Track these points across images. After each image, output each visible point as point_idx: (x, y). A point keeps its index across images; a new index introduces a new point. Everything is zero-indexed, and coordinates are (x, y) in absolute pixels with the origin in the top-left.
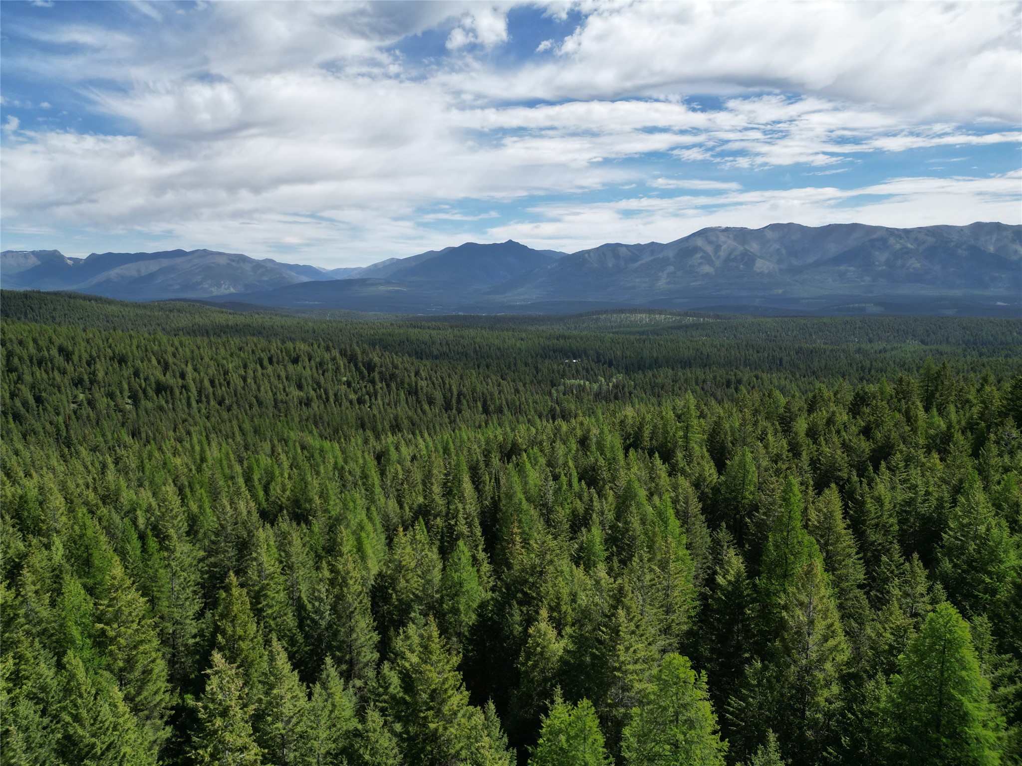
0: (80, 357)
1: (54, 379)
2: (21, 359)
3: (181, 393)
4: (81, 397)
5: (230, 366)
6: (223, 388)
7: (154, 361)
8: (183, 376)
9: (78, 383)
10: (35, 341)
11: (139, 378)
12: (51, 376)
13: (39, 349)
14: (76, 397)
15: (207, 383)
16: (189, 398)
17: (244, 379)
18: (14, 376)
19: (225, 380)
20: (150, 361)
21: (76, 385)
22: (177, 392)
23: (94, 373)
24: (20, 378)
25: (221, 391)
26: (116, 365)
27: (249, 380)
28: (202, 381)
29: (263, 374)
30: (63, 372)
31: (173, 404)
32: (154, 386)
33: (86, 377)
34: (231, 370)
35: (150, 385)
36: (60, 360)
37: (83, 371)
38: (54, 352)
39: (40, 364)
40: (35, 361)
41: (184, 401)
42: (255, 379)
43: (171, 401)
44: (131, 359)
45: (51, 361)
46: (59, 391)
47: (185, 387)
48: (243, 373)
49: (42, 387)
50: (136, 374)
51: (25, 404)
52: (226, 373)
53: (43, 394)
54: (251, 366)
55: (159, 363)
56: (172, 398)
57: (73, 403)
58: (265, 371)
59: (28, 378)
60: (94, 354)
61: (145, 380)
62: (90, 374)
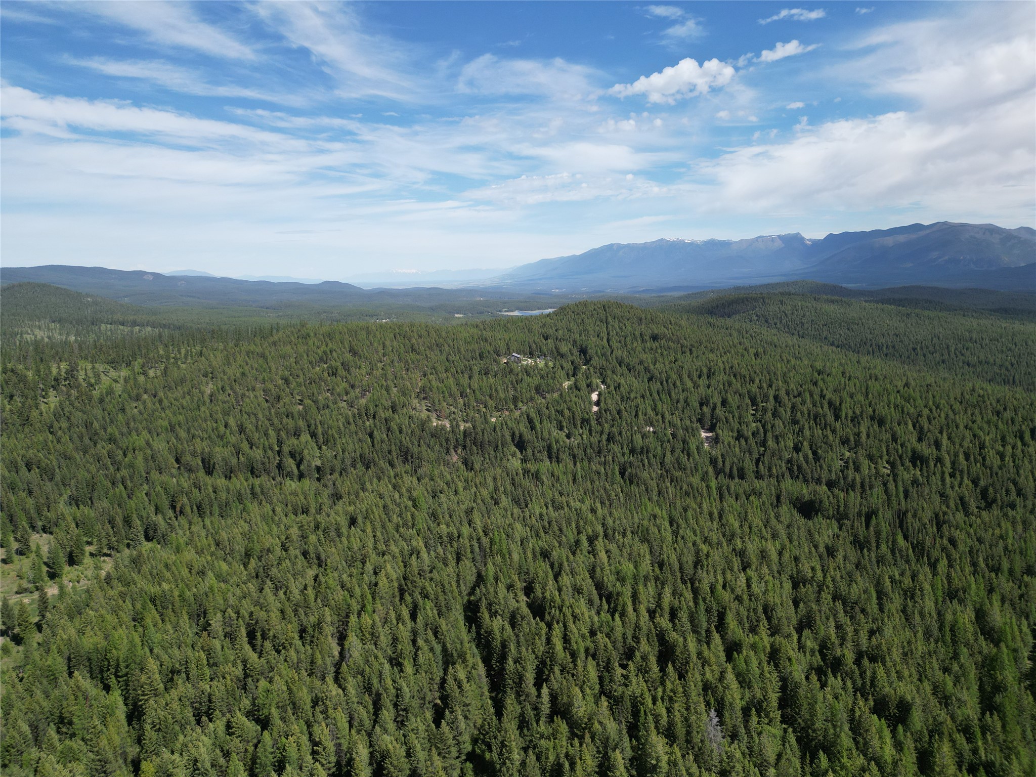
1: (827, 437)
2: (802, 413)
3: (935, 465)
4: (847, 454)
5: (987, 438)
6: (978, 465)
7: (910, 427)
8: (938, 445)
9: (845, 442)
11: (896, 443)
12: (825, 433)
13: (815, 404)
14: (843, 454)
15: (961, 457)
16: (943, 473)
17: (1002, 456)
18: (796, 428)
19: (980, 454)
20: (906, 424)
21: (843, 444)
22: (932, 464)
23: (858, 434)
24: (801, 431)
25: (976, 468)
26: (876, 427)
27: (1007, 459)
28: (956, 455)
29: (1023, 451)
30: (834, 431)
31: (927, 477)
32: (910, 454)
33: (852, 437)
34: (987, 444)
35: (906, 453)
36: (830, 418)
37: (849, 431)
38: (826, 407)
39: (815, 420)
40: (812, 416)
41: (938, 476)
42: (1013, 456)
43: (925, 474)
44: (889, 421)
45: (824, 417)
46: (832, 450)
47: (939, 460)
48: (1001, 449)
49: (819, 444)
50: (894, 439)
51: (806, 458)
52: (982, 446)
53: (819, 451)
54: (1010, 439)
55: (914, 426)
56: (927, 471)
57: (840, 459)
58: (1026, 449)
59: (807, 433)
60: (858, 413)
61: (902, 445)
62: (855, 434)
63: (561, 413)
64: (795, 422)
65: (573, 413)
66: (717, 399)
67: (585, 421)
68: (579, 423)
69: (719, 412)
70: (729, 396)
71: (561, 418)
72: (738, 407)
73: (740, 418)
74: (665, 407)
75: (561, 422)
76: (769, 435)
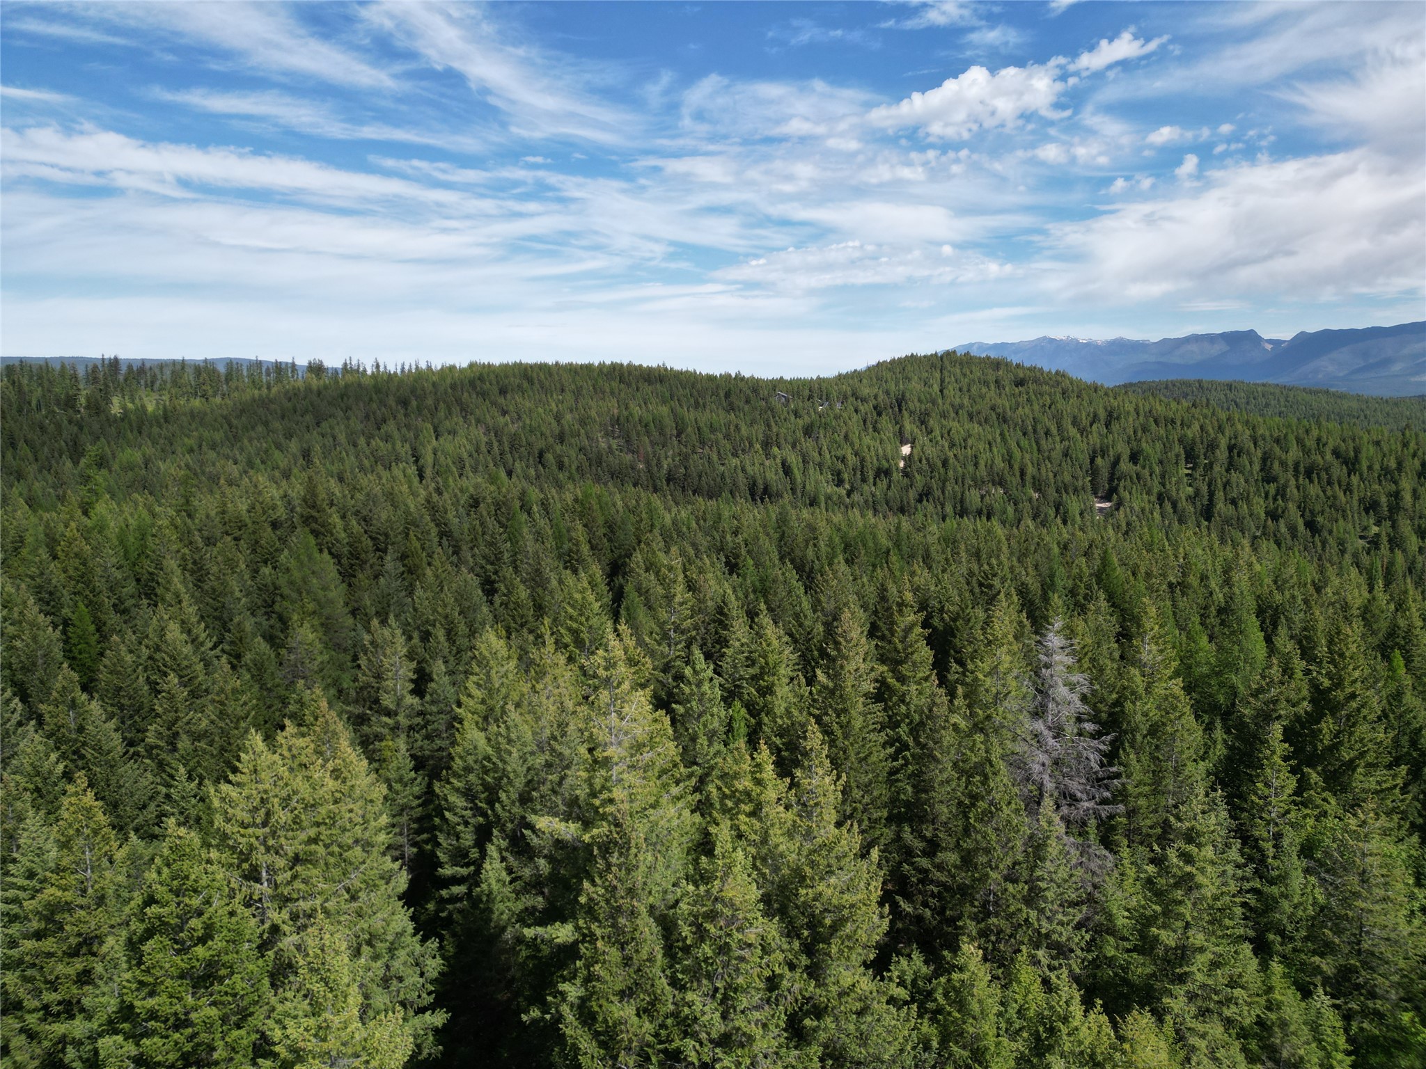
0: (1370, 468)
1: (1335, 497)
2: (1283, 464)
4: (1375, 529)
9: (1370, 506)
10: (1300, 441)
12: (1329, 493)
13: (1307, 452)
14: (1365, 528)
18: (1272, 488)
21: (1367, 511)
23: (1397, 495)
24: (1282, 493)
30: (1348, 489)
33: (1384, 499)
36: (1338, 471)
37: (1378, 490)
38: (1329, 457)
39: (1309, 474)
40: (1302, 469)
45: (1327, 470)
46: (1344, 517)
49: (1318, 508)
51: (1293, 530)
53: (1320, 519)
57: (1361, 537)
59: (1292, 491)
62: (1389, 495)
63: (843, 460)
64: (1269, 479)
65: (863, 460)
66: (1123, 449)
67: (883, 472)
68: (871, 475)
69: (1125, 466)
70: (1144, 445)
71: (840, 466)
72: (1161, 462)
73: (1163, 476)
74: (1027, 456)
75: (839, 473)
76: (1220, 495)
